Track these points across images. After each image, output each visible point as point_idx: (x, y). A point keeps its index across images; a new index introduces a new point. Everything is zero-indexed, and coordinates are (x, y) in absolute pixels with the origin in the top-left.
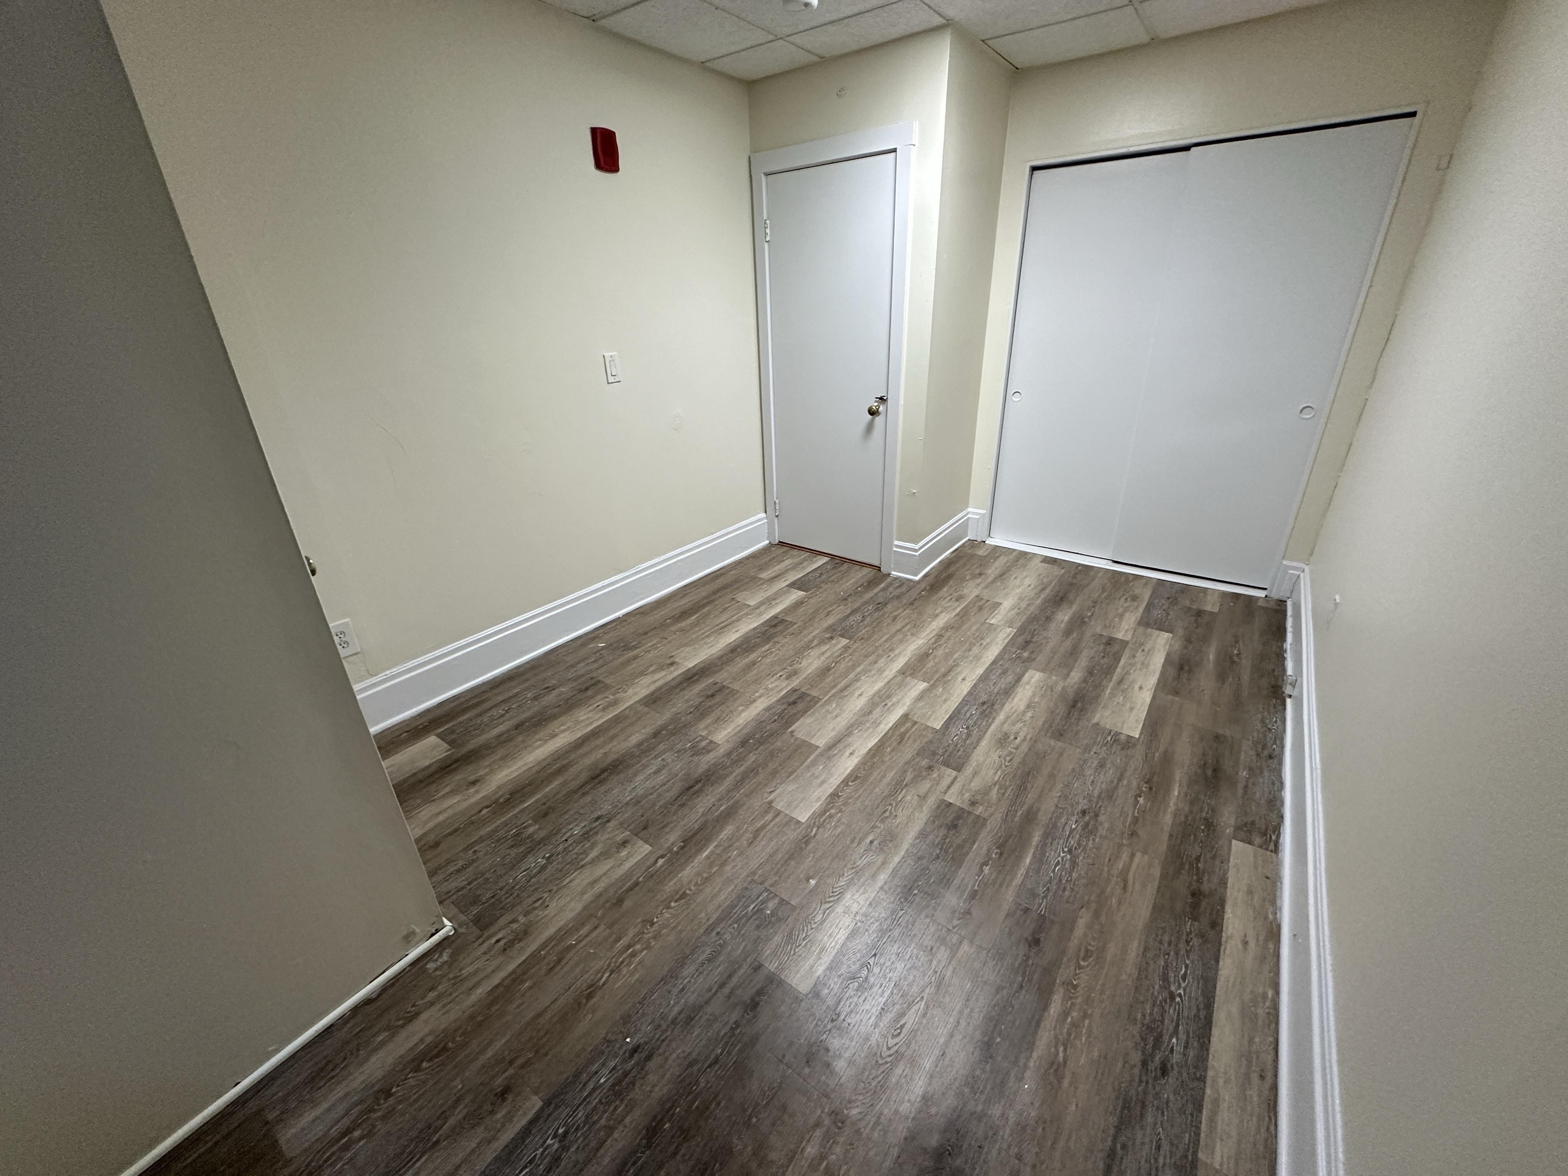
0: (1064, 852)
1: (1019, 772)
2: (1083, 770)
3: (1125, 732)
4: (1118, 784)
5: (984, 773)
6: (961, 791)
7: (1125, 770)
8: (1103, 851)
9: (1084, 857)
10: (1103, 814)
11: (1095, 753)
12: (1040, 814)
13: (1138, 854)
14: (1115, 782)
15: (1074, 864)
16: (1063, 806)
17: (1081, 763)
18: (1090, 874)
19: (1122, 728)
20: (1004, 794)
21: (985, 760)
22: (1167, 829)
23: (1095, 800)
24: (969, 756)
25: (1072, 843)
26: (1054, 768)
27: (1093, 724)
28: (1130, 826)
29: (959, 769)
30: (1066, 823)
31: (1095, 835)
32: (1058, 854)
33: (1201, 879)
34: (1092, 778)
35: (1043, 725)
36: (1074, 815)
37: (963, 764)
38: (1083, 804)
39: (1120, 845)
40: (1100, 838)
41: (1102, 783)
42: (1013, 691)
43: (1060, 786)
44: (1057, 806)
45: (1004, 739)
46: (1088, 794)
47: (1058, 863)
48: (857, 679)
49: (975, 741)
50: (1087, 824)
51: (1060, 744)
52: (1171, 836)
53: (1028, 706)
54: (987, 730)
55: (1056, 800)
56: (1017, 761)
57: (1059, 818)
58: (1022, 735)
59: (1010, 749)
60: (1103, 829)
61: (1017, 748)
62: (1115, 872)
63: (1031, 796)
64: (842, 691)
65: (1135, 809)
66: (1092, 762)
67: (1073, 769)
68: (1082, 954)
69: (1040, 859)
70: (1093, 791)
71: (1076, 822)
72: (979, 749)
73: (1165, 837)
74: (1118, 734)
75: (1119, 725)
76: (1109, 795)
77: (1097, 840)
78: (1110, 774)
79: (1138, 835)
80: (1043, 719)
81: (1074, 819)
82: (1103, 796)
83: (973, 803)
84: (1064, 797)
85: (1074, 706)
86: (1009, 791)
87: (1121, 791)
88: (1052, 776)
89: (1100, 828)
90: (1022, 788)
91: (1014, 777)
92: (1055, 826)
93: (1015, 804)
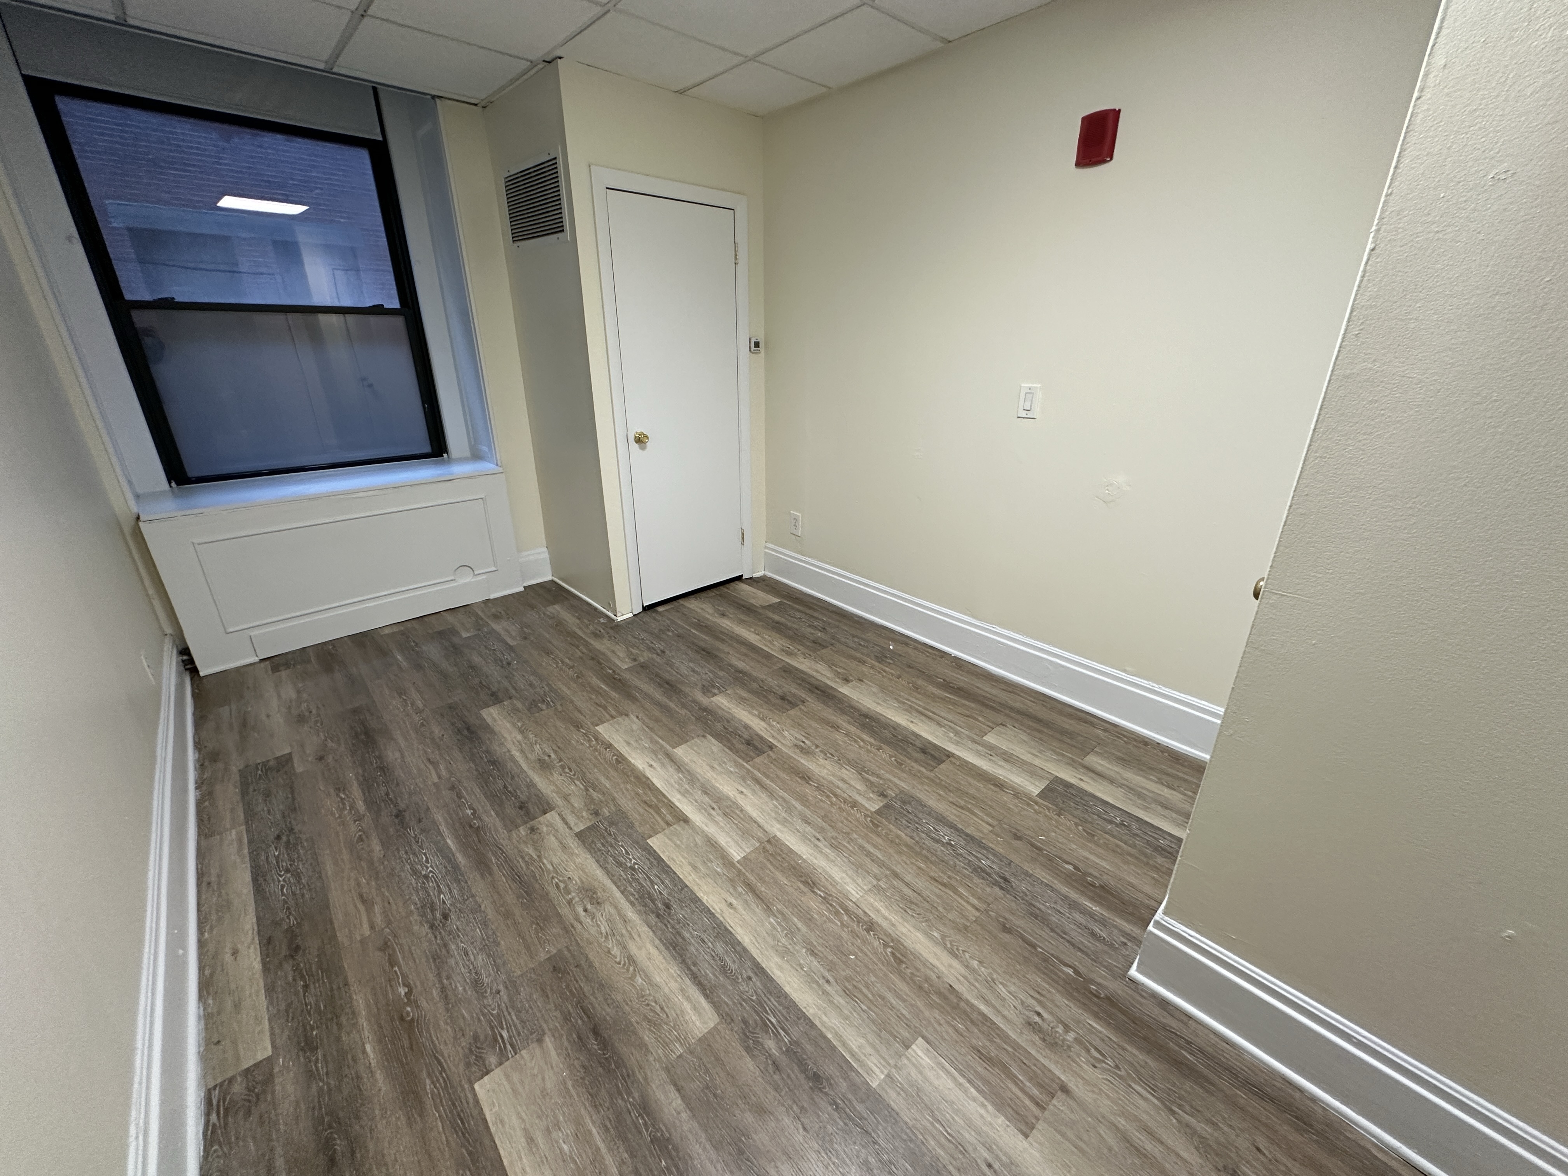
0: (431, 871)
1: (537, 886)
2: (489, 956)
3: (497, 1074)
4: (441, 982)
5: (559, 854)
6: (552, 826)
7: (447, 1010)
8: (401, 904)
9: (411, 884)
10: (427, 934)
11: (498, 992)
12: (478, 877)
13: (367, 933)
14: (445, 981)
15: (415, 872)
16: (467, 902)
17: (499, 961)
18: (397, 878)
19: (507, 1076)
20: (523, 858)
21: (575, 863)
22: (354, 987)
23: (447, 938)
24: (590, 852)
25: (431, 884)
26: (515, 923)
27: (544, 1034)
28: (394, 951)
29: (580, 835)
30: (450, 893)
31: (418, 909)
32: (433, 865)
33: (294, 971)
34: (472, 957)
35: (587, 958)
36: (451, 905)
37: (583, 842)
38: (454, 922)
39: (389, 923)
40: (411, 911)
41: (457, 963)
42: (673, 956)
43: (491, 914)
44: (473, 896)
45: (592, 898)
46: (459, 936)
47: (427, 861)
48: (772, 795)
49: (609, 866)
50: (433, 910)
51: (543, 956)
52: (346, 984)
53: (631, 960)
54: (618, 887)
55: (479, 900)
56: (553, 892)
57: (461, 890)
58: (587, 921)
59: (573, 894)
60: (416, 921)
61: (570, 902)
62: (378, 899)
63: (502, 878)
64: (758, 781)
65: (402, 974)
66: (490, 975)
67: (498, 944)
68: (364, 837)
69: (443, 851)
70: (457, 945)
71: (444, 902)
72: (595, 866)
73: (351, 980)
74: (503, 1057)
75: (515, 1077)
76: (438, 959)
77: (413, 907)
78: (460, 987)
79: (380, 949)
80: (597, 965)
81: (448, 903)
82: (444, 951)
83: (533, 830)
84: (477, 909)
85: (596, 1032)
86: (523, 865)
87: (431, 976)
88: (507, 915)
89: (419, 918)
90: (517, 878)
91: (534, 877)
92: (458, 881)
93: (506, 861)
